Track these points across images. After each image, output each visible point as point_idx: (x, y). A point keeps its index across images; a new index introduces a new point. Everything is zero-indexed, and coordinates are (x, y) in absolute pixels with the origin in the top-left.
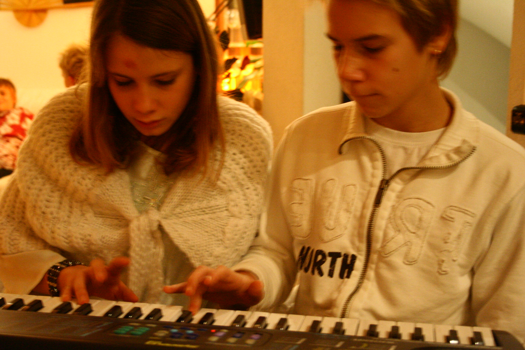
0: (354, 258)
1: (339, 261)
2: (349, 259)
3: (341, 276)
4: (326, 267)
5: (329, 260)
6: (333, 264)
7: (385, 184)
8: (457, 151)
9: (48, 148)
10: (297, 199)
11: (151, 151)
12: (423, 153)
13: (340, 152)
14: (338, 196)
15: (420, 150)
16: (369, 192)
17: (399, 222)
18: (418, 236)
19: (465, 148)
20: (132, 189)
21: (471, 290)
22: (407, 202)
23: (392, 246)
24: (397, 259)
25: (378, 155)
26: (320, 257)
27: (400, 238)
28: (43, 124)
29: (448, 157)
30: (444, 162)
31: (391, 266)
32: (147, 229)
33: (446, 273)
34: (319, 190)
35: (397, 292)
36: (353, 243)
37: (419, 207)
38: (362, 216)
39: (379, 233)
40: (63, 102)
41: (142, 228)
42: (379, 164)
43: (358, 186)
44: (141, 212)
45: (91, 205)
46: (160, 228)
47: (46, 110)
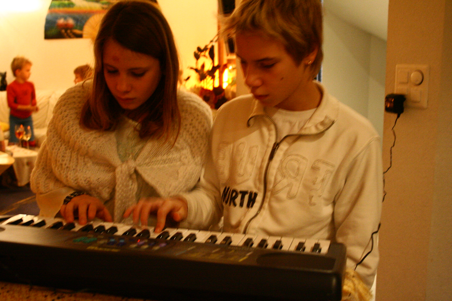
0: (256, 195)
1: (247, 197)
2: (253, 196)
3: (248, 206)
4: (238, 200)
5: (240, 196)
6: (243, 198)
7: (276, 146)
8: (322, 123)
9: (64, 121)
10: (221, 156)
11: (130, 121)
12: (302, 124)
13: (248, 125)
14: (246, 154)
15: (299, 123)
16: (266, 152)
17: (284, 171)
18: (297, 180)
19: (327, 121)
20: (118, 147)
21: (333, 214)
22: (290, 158)
23: (279, 186)
24: (283, 195)
25: (272, 127)
26: (234, 194)
27: (285, 181)
28: (61, 106)
29: (316, 127)
30: (313, 131)
31: (279, 200)
32: (127, 173)
33: (314, 204)
34: (235, 149)
35: (282, 217)
36: (255, 184)
37: (297, 160)
38: (261, 167)
39: (271, 178)
40: (74, 91)
41: (123, 172)
42: (273, 132)
43: (259, 147)
44: (123, 162)
45: (90, 158)
46: (136, 172)
47: (64, 97)
